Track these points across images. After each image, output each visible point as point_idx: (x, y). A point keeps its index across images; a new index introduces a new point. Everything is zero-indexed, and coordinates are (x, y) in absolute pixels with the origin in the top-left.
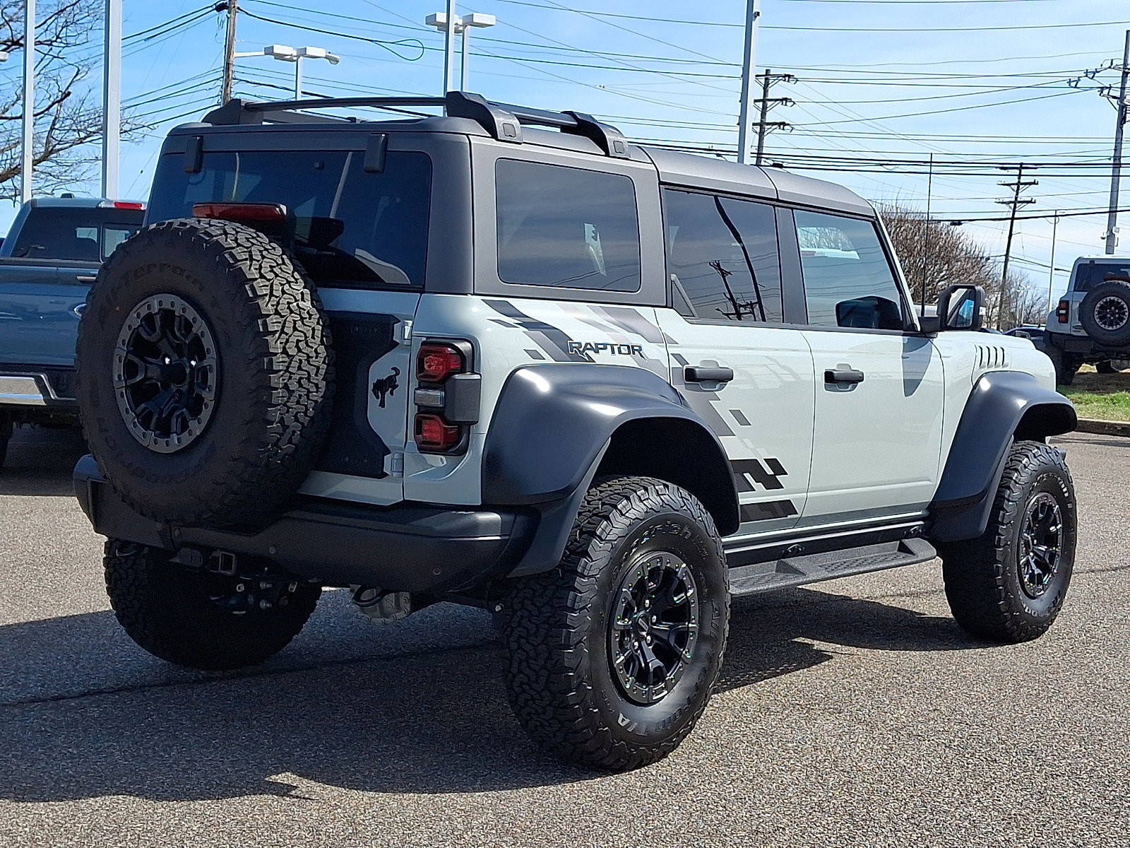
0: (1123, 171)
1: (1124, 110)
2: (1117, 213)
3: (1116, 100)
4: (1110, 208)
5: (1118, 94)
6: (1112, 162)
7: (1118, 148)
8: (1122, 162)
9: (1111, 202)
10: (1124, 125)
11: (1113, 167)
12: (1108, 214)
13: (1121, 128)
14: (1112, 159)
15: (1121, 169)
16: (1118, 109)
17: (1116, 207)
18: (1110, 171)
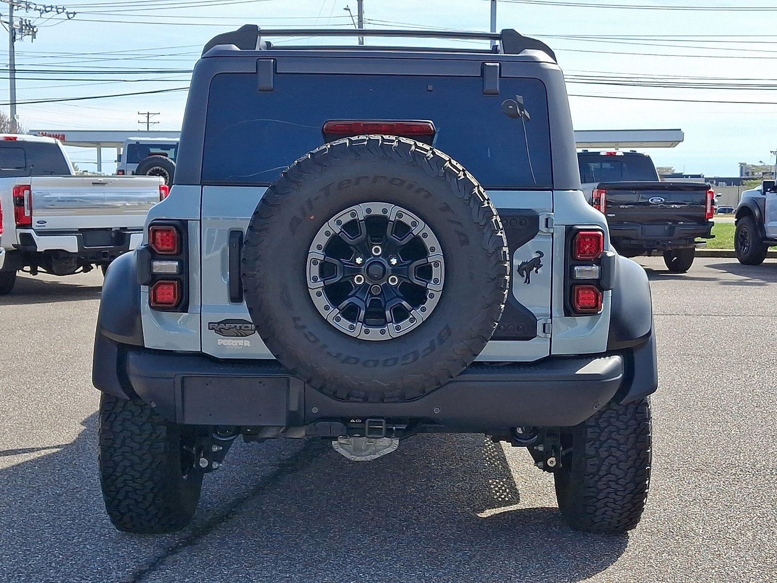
0: (17, 75)
1: (14, 31)
2: (17, 105)
3: (8, 25)
4: (11, 101)
5: (8, 20)
6: (8, 68)
7: (12, 58)
8: (16, 69)
9: (11, 97)
10: (15, 43)
11: (10, 72)
12: (9, 106)
13: (13, 44)
14: (8, 66)
15: (16, 74)
16: (9, 30)
17: (15, 101)
18: (8, 75)
